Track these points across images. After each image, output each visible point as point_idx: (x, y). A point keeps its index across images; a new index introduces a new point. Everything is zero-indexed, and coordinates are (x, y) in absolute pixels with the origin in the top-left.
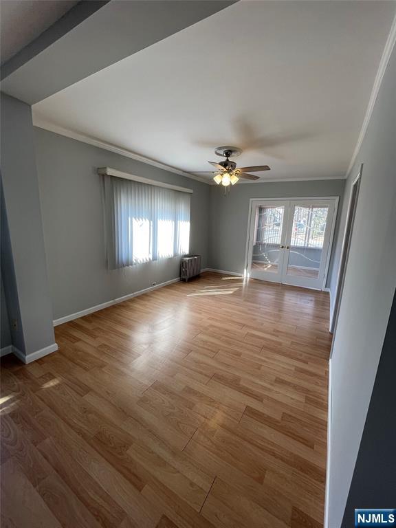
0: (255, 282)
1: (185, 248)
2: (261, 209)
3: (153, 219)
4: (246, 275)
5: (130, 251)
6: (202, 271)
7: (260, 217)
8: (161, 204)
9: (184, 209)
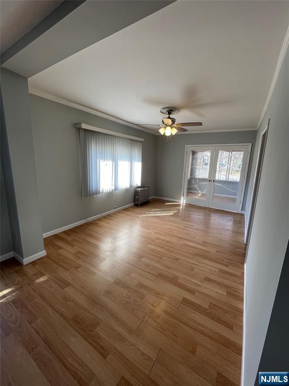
0: (189, 206)
1: (138, 182)
2: (194, 153)
3: (115, 160)
4: (183, 201)
5: (98, 183)
6: (150, 198)
7: (193, 158)
8: (121, 150)
9: (137, 154)
